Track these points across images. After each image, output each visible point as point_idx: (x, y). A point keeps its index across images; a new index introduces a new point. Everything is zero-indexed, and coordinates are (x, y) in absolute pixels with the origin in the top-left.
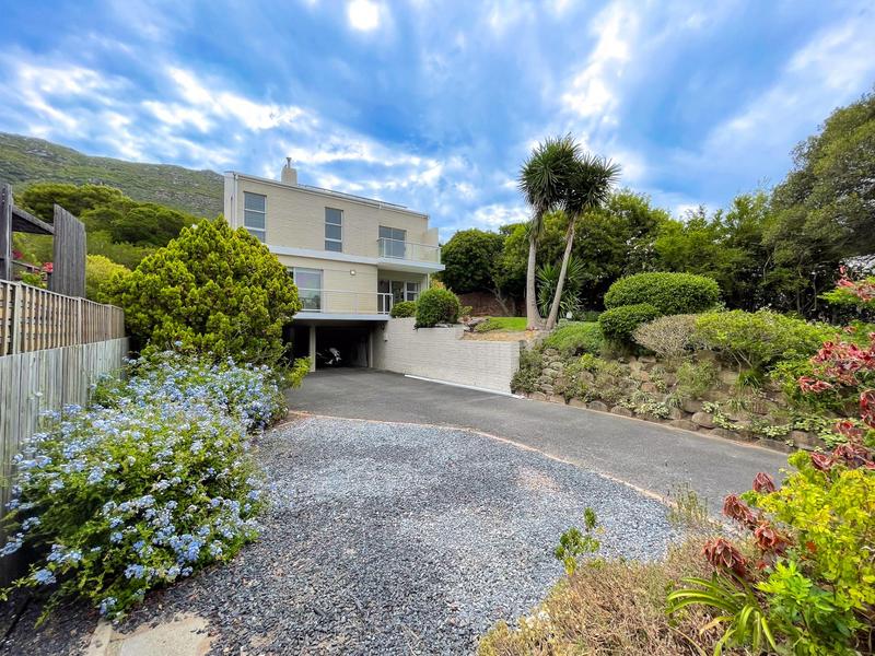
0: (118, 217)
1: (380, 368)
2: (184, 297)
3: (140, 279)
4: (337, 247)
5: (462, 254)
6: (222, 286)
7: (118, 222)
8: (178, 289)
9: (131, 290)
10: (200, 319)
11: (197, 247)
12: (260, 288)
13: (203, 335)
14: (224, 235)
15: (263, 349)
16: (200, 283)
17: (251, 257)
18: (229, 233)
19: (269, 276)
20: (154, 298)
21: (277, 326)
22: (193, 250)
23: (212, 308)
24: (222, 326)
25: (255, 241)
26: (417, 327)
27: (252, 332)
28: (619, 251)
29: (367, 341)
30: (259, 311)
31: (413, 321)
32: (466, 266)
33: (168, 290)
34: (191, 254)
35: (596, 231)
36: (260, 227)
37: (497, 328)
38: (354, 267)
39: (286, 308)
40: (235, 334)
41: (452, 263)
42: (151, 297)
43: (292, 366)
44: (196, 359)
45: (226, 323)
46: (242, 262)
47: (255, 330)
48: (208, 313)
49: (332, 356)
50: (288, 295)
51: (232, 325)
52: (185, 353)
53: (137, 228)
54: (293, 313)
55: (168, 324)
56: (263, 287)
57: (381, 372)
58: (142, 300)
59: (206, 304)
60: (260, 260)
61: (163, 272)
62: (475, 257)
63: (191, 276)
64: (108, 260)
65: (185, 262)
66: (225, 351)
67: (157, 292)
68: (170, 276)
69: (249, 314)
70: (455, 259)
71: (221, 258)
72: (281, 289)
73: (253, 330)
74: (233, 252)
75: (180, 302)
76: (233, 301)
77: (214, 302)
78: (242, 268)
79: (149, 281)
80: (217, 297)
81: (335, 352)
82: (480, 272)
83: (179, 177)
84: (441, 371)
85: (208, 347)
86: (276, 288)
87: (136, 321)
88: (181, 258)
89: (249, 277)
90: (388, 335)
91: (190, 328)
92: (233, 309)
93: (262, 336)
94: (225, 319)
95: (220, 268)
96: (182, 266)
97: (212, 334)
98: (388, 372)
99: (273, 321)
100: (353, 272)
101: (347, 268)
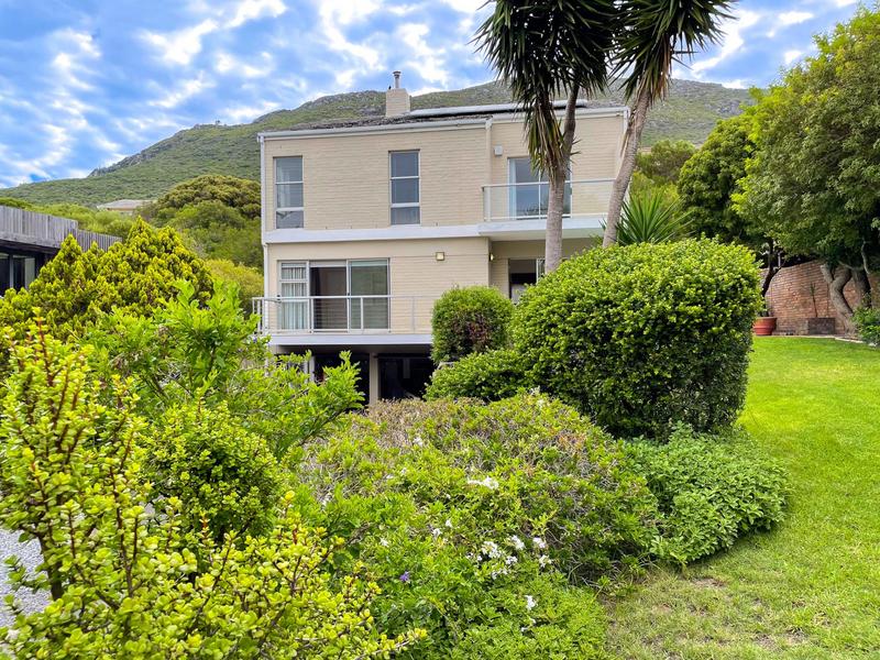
4: (411, 216)
36: (299, 205)
38: (440, 246)
100: (440, 257)
101: (430, 249)
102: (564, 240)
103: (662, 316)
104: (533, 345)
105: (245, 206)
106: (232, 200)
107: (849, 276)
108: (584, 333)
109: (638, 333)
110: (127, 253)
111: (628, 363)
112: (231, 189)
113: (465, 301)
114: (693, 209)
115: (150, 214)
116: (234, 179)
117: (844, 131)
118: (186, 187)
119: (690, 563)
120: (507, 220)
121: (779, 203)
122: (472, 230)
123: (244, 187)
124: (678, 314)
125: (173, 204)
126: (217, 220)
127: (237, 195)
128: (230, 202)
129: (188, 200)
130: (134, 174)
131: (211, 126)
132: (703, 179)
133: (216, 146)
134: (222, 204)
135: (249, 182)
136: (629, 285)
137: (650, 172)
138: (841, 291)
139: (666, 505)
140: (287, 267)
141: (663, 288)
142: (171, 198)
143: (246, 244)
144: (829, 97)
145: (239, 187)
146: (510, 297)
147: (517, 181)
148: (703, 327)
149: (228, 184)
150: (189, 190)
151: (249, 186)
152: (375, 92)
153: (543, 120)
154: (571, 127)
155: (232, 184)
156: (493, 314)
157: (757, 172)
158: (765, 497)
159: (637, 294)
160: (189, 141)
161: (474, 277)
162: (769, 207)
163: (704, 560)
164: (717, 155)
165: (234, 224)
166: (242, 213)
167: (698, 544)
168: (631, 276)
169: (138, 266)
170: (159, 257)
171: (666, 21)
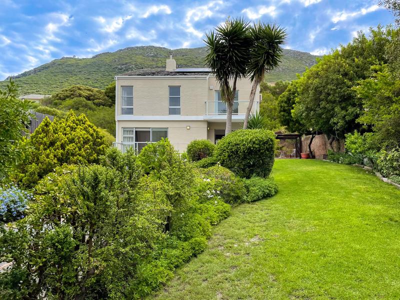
36: (130, 106)
38: (188, 124)
100: (188, 128)
101: (184, 125)
102: (232, 123)
103: (250, 147)
104: (220, 155)
105: (95, 101)
106: (89, 97)
107: (333, 139)
108: (232, 152)
109: (244, 152)
110: (68, 124)
111: (242, 159)
112: (89, 93)
113: (198, 145)
114: (282, 113)
115: (47, 102)
116: (90, 88)
117: (321, 93)
118: (67, 91)
119: (251, 202)
120: (214, 115)
121: (304, 114)
122: (201, 118)
123: (94, 92)
124: (254, 147)
125: (60, 98)
126: (83, 106)
127: (92, 95)
128: (88, 98)
129: (68, 97)
130: (29, 80)
131: (71, 58)
132: (286, 102)
133: (73, 68)
134: (85, 99)
135: (97, 89)
136: (243, 140)
137: (275, 93)
138: (331, 144)
139: (248, 191)
140: (126, 130)
141: (250, 141)
142: (59, 95)
143: (98, 118)
144: (316, 81)
145: (92, 92)
146: (215, 144)
147: (219, 100)
148: (259, 150)
149: (87, 90)
150: (68, 92)
151: (97, 91)
152: (153, 47)
153: (225, 87)
154: (235, 88)
155: (89, 90)
156: (209, 150)
157: (299, 103)
158: (270, 189)
159: (244, 142)
160: (59, 65)
161: (201, 136)
162: (302, 115)
163: (255, 201)
164: (290, 94)
165: (90, 109)
166: (94, 103)
167: (253, 197)
168: (243, 138)
169: (73, 129)
170: (80, 125)
171: (262, 62)
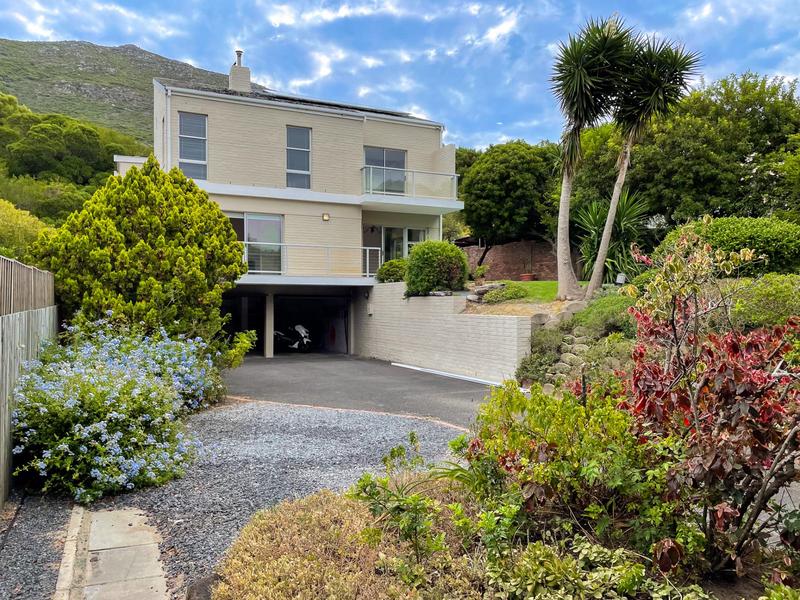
0: (14, 138)
1: (362, 354)
2: (113, 260)
3: (69, 241)
4: (303, 182)
5: (494, 182)
6: (152, 245)
7: (15, 146)
8: (107, 251)
9: (60, 253)
10: (131, 285)
11: (125, 200)
12: (196, 247)
13: (134, 303)
14: (154, 180)
15: (199, 320)
16: (129, 243)
17: (186, 209)
18: (160, 178)
19: (207, 230)
20: (83, 263)
21: (215, 294)
22: (122, 204)
23: (143, 272)
24: (153, 293)
25: (192, 185)
26: (409, 295)
27: (186, 300)
28: (730, 176)
29: (346, 315)
30: (194, 275)
31: (402, 287)
32: (500, 200)
33: (97, 253)
34: (118, 208)
35: (691, 144)
36: (200, 159)
37: (516, 297)
38: (326, 209)
39: (227, 271)
40: (167, 303)
41: (479, 197)
42: (80, 261)
43: (231, 341)
44: (127, 329)
45: (158, 289)
46: (176, 217)
47: (190, 298)
48: (138, 279)
49: (298, 337)
50: (230, 255)
51: (165, 292)
52: (116, 322)
53: (38, 153)
54: (235, 277)
55: (98, 291)
56: (200, 246)
57: (363, 359)
58: (72, 265)
59: (136, 268)
60: (195, 212)
61: (91, 231)
62: (514, 186)
63: (119, 236)
64: (12, 206)
65: (113, 218)
66: (157, 322)
67: (86, 254)
68: (98, 237)
69: (183, 279)
70: (483, 190)
71: (152, 212)
72: (222, 247)
73: (188, 298)
74: (165, 203)
75: (110, 266)
76: (166, 264)
77: (145, 265)
78: (176, 223)
79: (77, 242)
80: (148, 260)
81: (302, 331)
82: (523, 210)
83: (88, 60)
84: (437, 356)
85: (139, 317)
86: (214, 248)
87: (66, 288)
88: (109, 214)
89: (184, 234)
90: (373, 307)
91: (120, 296)
92: (166, 273)
93: (199, 305)
94: (157, 285)
95: (151, 224)
96: (111, 224)
97: (144, 302)
98: (373, 360)
99: (211, 287)
100: (326, 218)
101: (318, 211)
161: (350, 236)
